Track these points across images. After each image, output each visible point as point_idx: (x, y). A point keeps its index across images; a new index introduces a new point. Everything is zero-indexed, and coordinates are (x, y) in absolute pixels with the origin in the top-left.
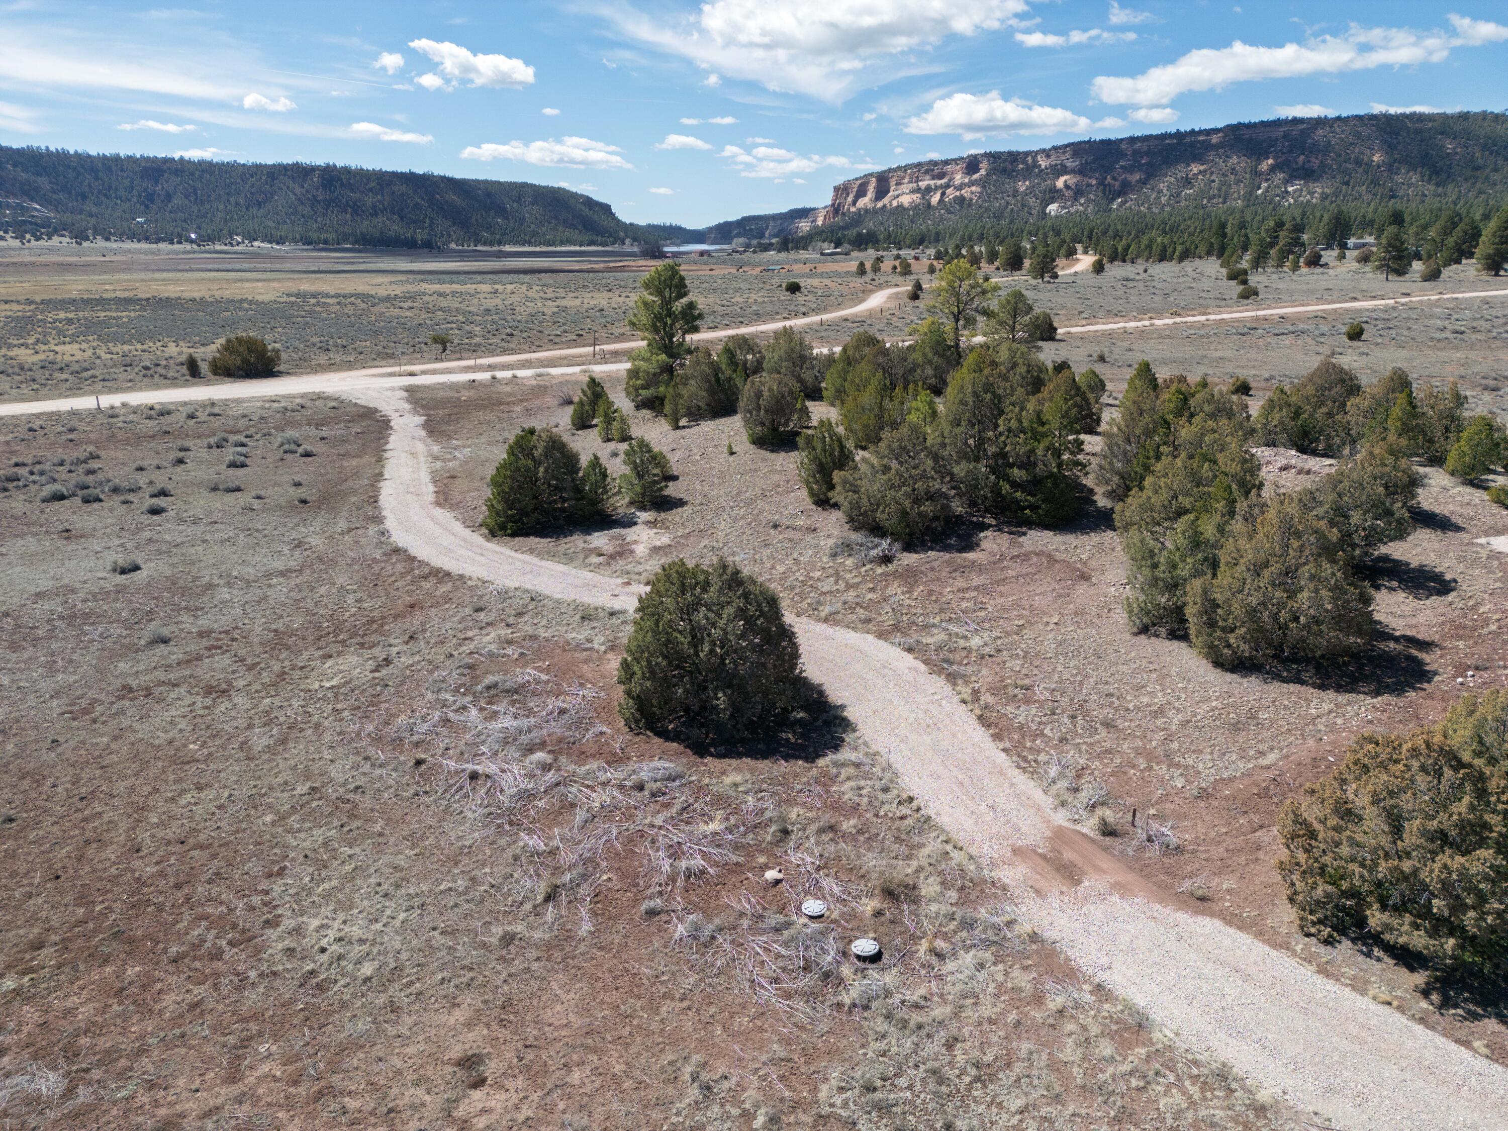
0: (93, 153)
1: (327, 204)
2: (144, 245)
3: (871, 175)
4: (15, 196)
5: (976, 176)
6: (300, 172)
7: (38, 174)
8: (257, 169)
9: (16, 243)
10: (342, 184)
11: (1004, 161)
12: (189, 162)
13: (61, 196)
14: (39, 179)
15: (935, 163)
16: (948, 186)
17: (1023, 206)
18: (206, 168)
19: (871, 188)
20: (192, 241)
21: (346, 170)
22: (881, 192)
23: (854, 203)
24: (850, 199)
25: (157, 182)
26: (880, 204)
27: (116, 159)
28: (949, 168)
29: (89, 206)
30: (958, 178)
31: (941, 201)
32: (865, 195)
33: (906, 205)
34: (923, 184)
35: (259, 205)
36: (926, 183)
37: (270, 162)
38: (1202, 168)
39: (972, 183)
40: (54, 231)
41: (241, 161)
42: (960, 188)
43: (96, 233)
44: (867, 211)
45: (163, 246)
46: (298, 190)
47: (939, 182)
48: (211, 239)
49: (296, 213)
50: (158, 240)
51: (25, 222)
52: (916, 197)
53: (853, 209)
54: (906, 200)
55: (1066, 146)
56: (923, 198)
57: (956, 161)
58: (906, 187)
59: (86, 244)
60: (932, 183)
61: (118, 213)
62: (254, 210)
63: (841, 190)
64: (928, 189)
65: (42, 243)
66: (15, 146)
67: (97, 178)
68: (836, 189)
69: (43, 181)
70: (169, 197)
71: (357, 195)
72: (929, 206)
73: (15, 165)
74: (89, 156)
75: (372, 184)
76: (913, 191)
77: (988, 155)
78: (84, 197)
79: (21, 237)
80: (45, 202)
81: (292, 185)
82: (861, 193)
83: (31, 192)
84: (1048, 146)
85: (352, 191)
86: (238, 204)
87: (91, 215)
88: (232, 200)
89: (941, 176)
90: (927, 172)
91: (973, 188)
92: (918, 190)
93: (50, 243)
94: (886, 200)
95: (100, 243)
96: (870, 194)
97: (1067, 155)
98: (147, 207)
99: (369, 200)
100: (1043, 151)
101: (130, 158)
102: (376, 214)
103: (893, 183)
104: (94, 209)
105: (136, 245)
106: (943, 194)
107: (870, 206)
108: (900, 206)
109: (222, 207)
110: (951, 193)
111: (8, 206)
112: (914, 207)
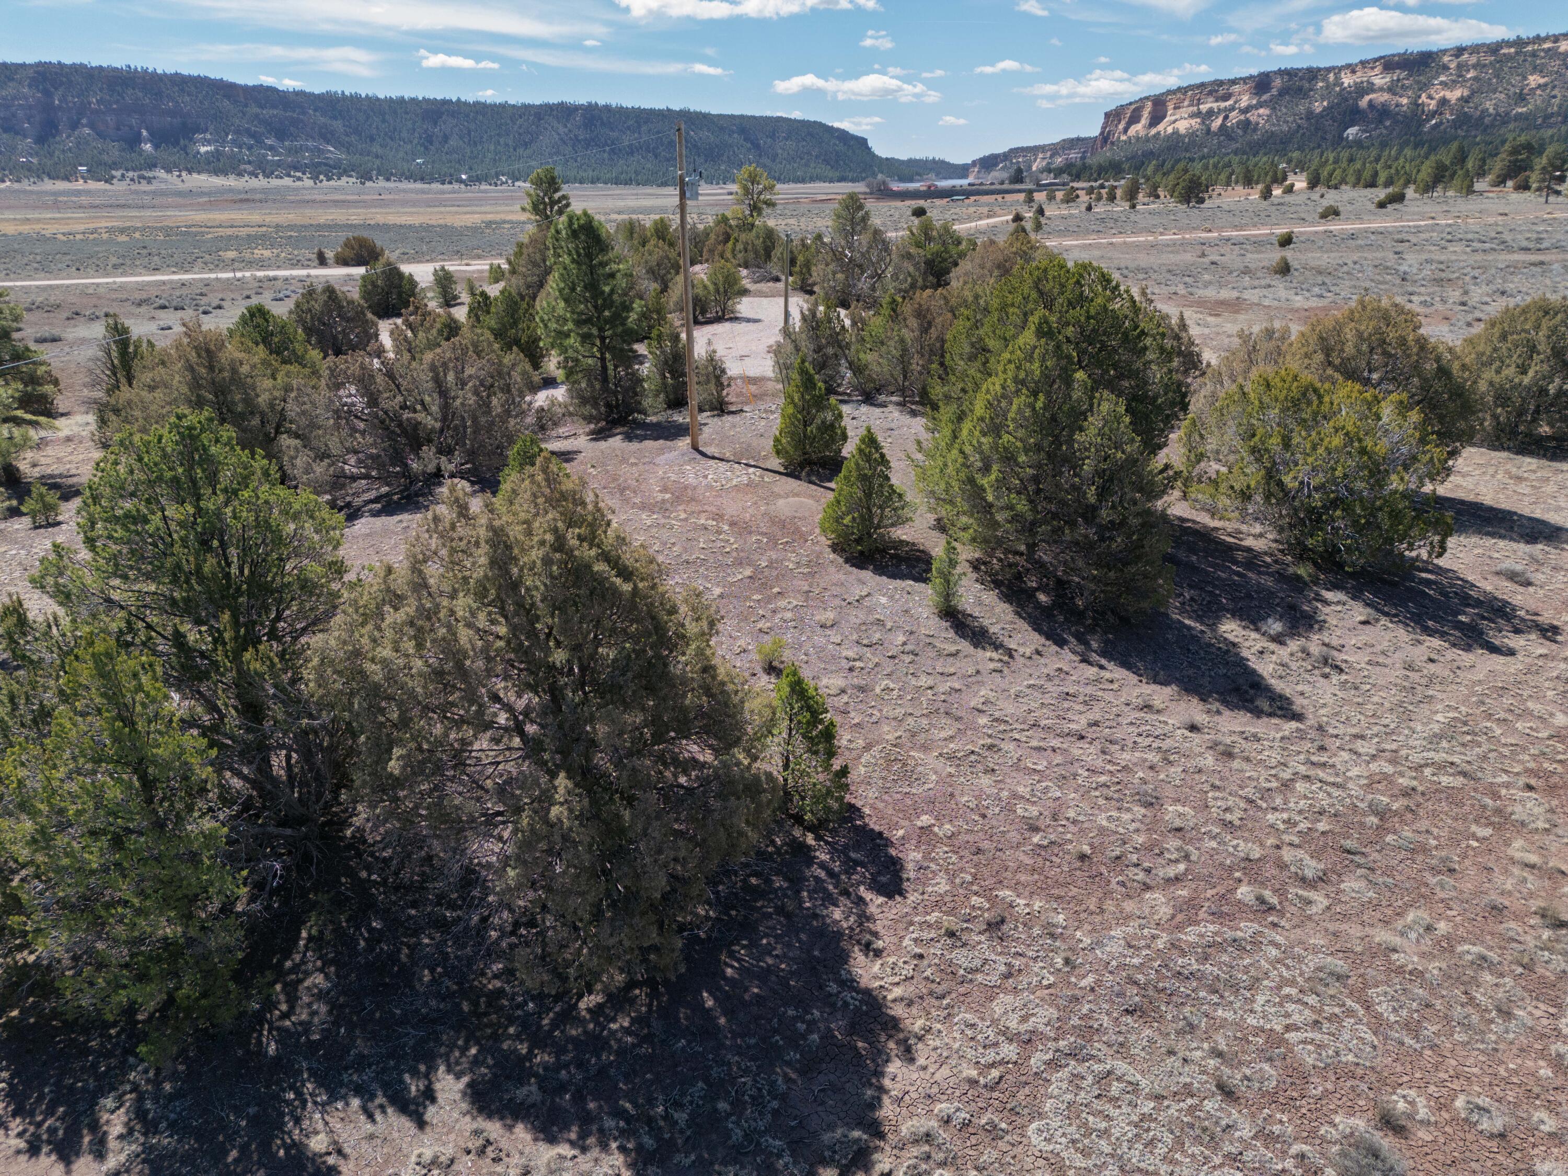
0: (381, 96)
1: (588, 144)
2: (419, 185)
3: (1147, 98)
4: (313, 139)
5: (1265, 97)
6: (564, 111)
7: (335, 118)
8: (526, 109)
9: (309, 183)
10: (603, 124)
11: (1301, 79)
12: (466, 104)
13: (353, 138)
14: (334, 123)
15: (1220, 83)
16: (1232, 109)
17: (1317, 129)
18: (481, 109)
19: (1146, 114)
20: (461, 181)
21: (607, 108)
22: (1156, 119)
23: (1126, 130)
24: (1121, 127)
25: (435, 124)
26: (1153, 131)
27: (401, 101)
28: (1236, 88)
29: (376, 148)
30: (1245, 101)
31: (1223, 126)
32: (1138, 121)
33: (1182, 131)
34: (1204, 108)
35: (526, 145)
36: (1208, 106)
37: (537, 103)
38: (1542, 81)
39: (1260, 105)
40: (346, 172)
41: (512, 102)
42: (1245, 111)
43: (379, 174)
44: (1138, 139)
45: (436, 186)
46: (562, 130)
47: (1223, 105)
48: (479, 180)
49: (558, 153)
50: (432, 180)
51: (320, 164)
52: (1195, 123)
53: (1123, 138)
54: (1183, 126)
55: (1376, 60)
56: (1203, 123)
57: (1244, 80)
58: (1184, 112)
59: (369, 184)
60: (1215, 105)
61: (401, 154)
62: (520, 151)
63: (1113, 116)
64: (1210, 113)
65: (332, 183)
66: (317, 91)
67: (384, 121)
68: (1107, 115)
69: (338, 125)
70: (446, 138)
71: (615, 134)
72: (1208, 131)
73: (315, 110)
74: (378, 99)
75: (630, 123)
76: (1192, 116)
77: (1280, 72)
78: (372, 139)
79: (315, 178)
80: (339, 145)
81: (555, 124)
82: (1135, 119)
83: (327, 136)
84: (1355, 60)
85: (612, 130)
86: (507, 145)
87: (377, 157)
88: (502, 141)
89: (1226, 98)
90: (1210, 93)
91: (1261, 111)
92: (1198, 114)
93: (339, 183)
94: (1161, 127)
95: (381, 183)
96: (1144, 121)
97: (1377, 71)
98: (426, 148)
99: (627, 140)
100: (1348, 66)
101: (414, 100)
102: (632, 153)
103: (1170, 106)
104: (380, 151)
105: (411, 185)
106: (1226, 117)
107: (1142, 134)
108: (1176, 132)
109: (492, 147)
110: (1235, 118)
111: (307, 149)
112: (1192, 134)
